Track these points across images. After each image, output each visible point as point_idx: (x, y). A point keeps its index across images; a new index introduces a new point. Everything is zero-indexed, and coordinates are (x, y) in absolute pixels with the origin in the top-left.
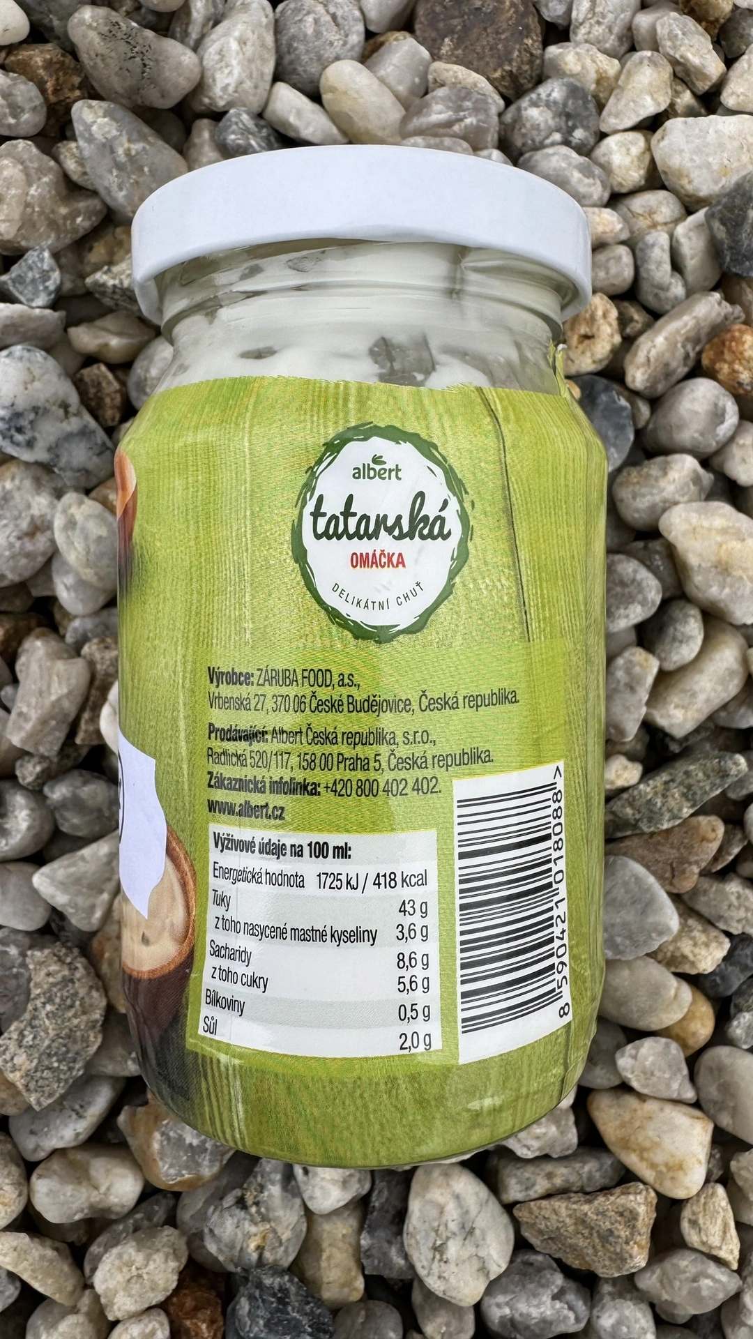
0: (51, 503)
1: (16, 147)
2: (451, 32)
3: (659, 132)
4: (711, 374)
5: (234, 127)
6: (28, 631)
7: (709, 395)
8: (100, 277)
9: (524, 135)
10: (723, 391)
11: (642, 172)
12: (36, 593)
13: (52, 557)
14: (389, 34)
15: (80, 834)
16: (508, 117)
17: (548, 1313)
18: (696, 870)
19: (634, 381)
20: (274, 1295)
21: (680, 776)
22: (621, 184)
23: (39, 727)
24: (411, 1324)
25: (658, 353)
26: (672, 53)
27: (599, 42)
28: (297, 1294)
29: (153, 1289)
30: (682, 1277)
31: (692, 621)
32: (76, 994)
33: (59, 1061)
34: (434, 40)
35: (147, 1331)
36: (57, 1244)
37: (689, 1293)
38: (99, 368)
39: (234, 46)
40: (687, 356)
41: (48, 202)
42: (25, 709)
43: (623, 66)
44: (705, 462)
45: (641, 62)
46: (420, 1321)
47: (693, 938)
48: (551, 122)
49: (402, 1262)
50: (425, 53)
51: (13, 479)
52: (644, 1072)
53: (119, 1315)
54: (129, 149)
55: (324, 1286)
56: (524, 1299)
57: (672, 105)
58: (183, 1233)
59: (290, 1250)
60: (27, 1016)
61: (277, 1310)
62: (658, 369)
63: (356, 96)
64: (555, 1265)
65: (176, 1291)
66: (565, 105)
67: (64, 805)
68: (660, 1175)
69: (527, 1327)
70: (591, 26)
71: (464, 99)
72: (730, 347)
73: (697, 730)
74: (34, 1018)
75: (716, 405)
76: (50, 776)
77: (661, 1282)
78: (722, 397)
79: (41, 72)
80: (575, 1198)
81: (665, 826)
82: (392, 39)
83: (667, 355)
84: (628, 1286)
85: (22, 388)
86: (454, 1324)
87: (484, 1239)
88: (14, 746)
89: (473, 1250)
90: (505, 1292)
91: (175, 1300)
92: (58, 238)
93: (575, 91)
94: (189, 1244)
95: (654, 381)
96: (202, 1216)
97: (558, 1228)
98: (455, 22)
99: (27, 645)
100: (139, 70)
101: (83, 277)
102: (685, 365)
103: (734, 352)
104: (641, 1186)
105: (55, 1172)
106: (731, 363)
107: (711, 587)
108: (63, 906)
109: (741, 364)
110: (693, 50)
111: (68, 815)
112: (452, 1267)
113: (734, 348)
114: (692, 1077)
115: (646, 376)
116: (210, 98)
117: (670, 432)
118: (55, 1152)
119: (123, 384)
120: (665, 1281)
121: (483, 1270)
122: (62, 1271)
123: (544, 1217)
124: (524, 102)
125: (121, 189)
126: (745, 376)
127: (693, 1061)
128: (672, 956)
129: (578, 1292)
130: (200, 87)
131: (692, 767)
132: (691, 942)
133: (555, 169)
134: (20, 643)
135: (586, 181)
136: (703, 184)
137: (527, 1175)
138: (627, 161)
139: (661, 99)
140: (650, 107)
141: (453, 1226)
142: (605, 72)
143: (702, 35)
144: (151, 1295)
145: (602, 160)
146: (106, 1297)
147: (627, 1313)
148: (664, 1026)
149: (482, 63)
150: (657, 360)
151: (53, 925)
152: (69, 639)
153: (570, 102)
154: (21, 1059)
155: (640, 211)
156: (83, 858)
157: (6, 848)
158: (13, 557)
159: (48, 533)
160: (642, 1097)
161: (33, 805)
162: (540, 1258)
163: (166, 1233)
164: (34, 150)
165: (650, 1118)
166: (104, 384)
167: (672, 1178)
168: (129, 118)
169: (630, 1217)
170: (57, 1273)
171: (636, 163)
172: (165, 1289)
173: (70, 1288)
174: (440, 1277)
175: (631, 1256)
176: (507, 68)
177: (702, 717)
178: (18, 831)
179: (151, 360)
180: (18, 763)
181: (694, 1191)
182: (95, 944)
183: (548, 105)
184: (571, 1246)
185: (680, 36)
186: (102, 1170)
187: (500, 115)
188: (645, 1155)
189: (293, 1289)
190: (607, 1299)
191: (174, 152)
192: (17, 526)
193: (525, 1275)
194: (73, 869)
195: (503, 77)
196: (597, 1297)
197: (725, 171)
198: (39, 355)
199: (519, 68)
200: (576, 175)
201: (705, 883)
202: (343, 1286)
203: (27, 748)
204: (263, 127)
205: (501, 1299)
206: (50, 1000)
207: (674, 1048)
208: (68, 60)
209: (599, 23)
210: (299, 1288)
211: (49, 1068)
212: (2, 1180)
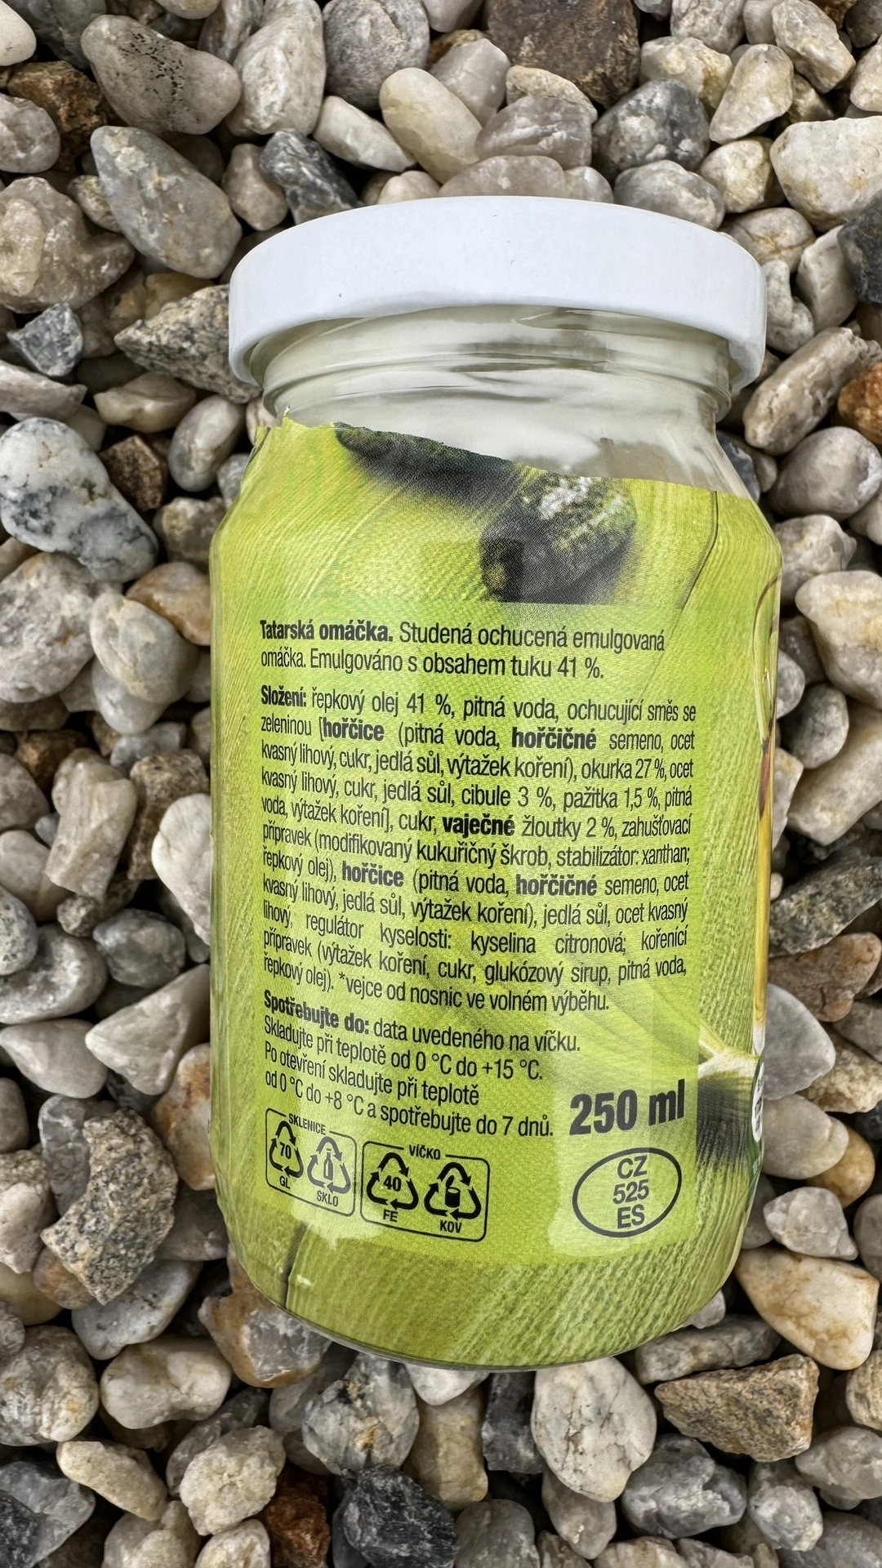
0: (85, 601)
1: (26, 185)
2: (531, 29)
3: (780, 140)
4: (850, 422)
5: (282, 153)
6: (66, 752)
7: (849, 447)
8: (133, 333)
9: (623, 149)
10: (865, 441)
11: (761, 188)
12: (73, 707)
13: (90, 664)
14: (457, 33)
15: (137, 984)
16: (603, 129)
17: (700, 1505)
18: (850, 995)
19: (755, 436)
20: (387, 1499)
21: (827, 888)
22: (737, 203)
23: (80, 861)
24: (543, 1526)
25: (782, 404)
26: (792, 45)
27: (706, 35)
28: (413, 1497)
29: (248, 1499)
30: (851, 1458)
31: (834, 709)
32: (143, 1171)
33: (127, 1248)
34: (512, 39)
35: (245, 1546)
36: (135, 1452)
37: (860, 1476)
38: (133, 442)
39: (279, 56)
40: (817, 404)
41: (69, 250)
42: (64, 842)
43: (734, 62)
44: (845, 524)
45: (756, 58)
46: (554, 1521)
47: (849, 1073)
48: (654, 134)
49: (530, 1455)
50: (502, 56)
51: (39, 575)
52: (798, 1229)
53: (212, 1529)
54: (160, 183)
55: (443, 1486)
56: (671, 1490)
57: (794, 107)
58: (278, 1434)
59: (402, 1447)
60: (87, 1197)
61: (392, 1516)
62: (783, 421)
63: (422, 110)
64: (704, 1450)
65: (274, 1499)
66: (669, 112)
67: (118, 951)
68: (820, 1344)
69: (677, 1522)
70: (696, 16)
71: (552, 109)
72: (872, 390)
73: (847, 835)
74: (96, 1199)
75: (857, 458)
76: (99, 918)
77: (827, 1464)
78: (863, 448)
79: (52, 96)
80: (726, 1375)
81: (814, 946)
82: (460, 40)
83: (793, 405)
84: (789, 1471)
85: (36, 465)
86: (593, 1520)
87: (623, 1425)
88: (54, 885)
89: (610, 1438)
90: (649, 1483)
91: (273, 1509)
92: (81, 291)
93: (680, 95)
94: (285, 1444)
95: (779, 435)
96: (299, 1412)
97: (708, 1410)
98: (535, 17)
99: (65, 768)
100: (168, 90)
101: (110, 335)
103: (877, 396)
104: (802, 1359)
105: (128, 1372)
106: (873, 409)
107: (858, 669)
108: (123, 1068)
110: (816, 41)
111: (124, 963)
112: (589, 1459)
113: (877, 391)
114: (852, 1232)
115: (770, 430)
116: (253, 119)
117: (805, 491)
118: (128, 1349)
119: (163, 458)
120: (831, 1464)
121: (624, 1460)
122: (141, 1482)
123: (692, 1399)
124: (622, 111)
125: (152, 231)
127: (852, 1212)
128: (826, 1093)
129: (732, 1479)
130: (241, 106)
131: (840, 877)
132: (847, 1077)
133: (660, 189)
134: (57, 766)
135: (697, 201)
136: (833, 199)
137: (669, 1351)
138: (744, 175)
139: (781, 101)
140: (768, 111)
141: (587, 1413)
142: (715, 70)
143: (825, 22)
144: (247, 1505)
145: (714, 175)
146: (195, 1508)
147: (789, 1501)
148: (818, 1172)
149: (569, 65)
150: (781, 410)
151: (110, 1089)
152: (115, 760)
153: (675, 109)
154: (83, 1248)
155: (760, 234)
156: (142, 1013)
157: (54, 1005)
158: (43, 666)
159: (83, 637)
160: (796, 1257)
161: (83, 955)
162: (687, 1443)
163: (259, 1433)
164: (49, 188)
165: (807, 1280)
166: (141, 461)
167: (835, 1347)
168: (159, 146)
169: (790, 1395)
170: (136, 1484)
171: (754, 177)
172: (262, 1498)
173: (152, 1501)
174: (575, 1471)
175: (793, 1439)
176: (600, 70)
177: (852, 819)
178: (67, 985)
179: (195, 428)
180: (60, 908)
181: (861, 1362)
182: (159, 1109)
183: (650, 113)
184: (723, 1428)
185: (802, 25)
186: (182, 1367)
187: (593, 125)
188: (803, 1322)
189: (408, 1491)
190: (765, 1486)
191: (212, 185)
192: (46, 630)
193: (670, 1463)
194: (132, 1026)
195: (594, 81)
196: (754, 1485)
197: (859, 183)
198: (57, 428)
199: (614, 70)
200: (685, 195)
201: (861, 1010)
202: (465, 1484)
203: (68, 887)
204: (314, 150)
205: (645, 1491)
206: (114, 1179)
207: (831, 1199)
208: (83, 80)
209: (705, 13)
210: (415, 1489)
211: (114, 1256)
212: (70, 1384)
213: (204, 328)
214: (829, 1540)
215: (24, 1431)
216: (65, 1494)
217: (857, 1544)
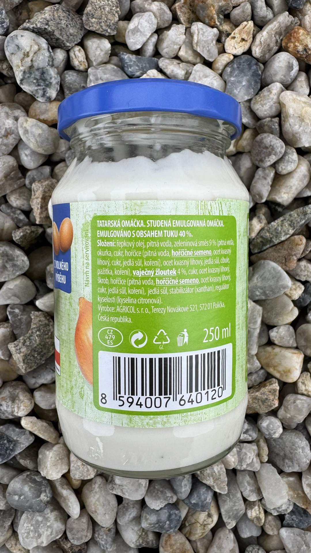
0: (14, 122)
4: (286, 50)
7: (286, 59)
10: (291, 56)
19: (256, 53)
25: (265, 39)
40: (277, 42)
62: (265, 47)
72: (294, 35)
74: (31, 336)
75: (289, 62)
78: (291, 58)
81: (283, 239)
83: (268, 40)
95: (264, 53)
102: (276, 46)
103: (295, 38)
106: (294, 43)
107: (295, 126)
109: (298, 42)
113: (295, 36)
115: (261, 50)
126: (300, 48)
147: (272, 420)
150: (264, 42)
154: (23, 350)
159: (13, 135)
165: (277, 355)
167: (286, 376)
173: (54, 437)
177: (295, 196)
181: (295, 380)
188: (276, 368)
206: (39, 330)
207: (291, 328)
212: (23, 398)
213: (52, 20)
214: (284, 437)
215: (9, 414)
216: (24, 434)
217: (293, 437)
